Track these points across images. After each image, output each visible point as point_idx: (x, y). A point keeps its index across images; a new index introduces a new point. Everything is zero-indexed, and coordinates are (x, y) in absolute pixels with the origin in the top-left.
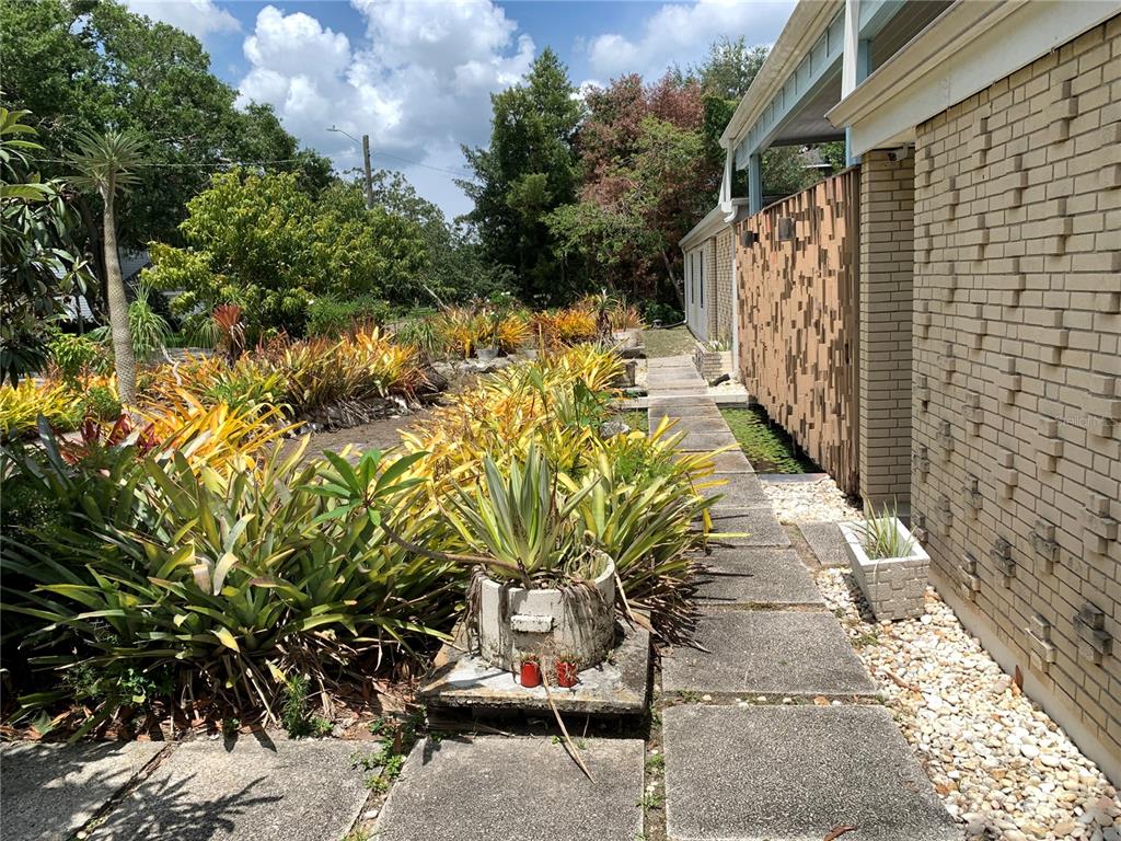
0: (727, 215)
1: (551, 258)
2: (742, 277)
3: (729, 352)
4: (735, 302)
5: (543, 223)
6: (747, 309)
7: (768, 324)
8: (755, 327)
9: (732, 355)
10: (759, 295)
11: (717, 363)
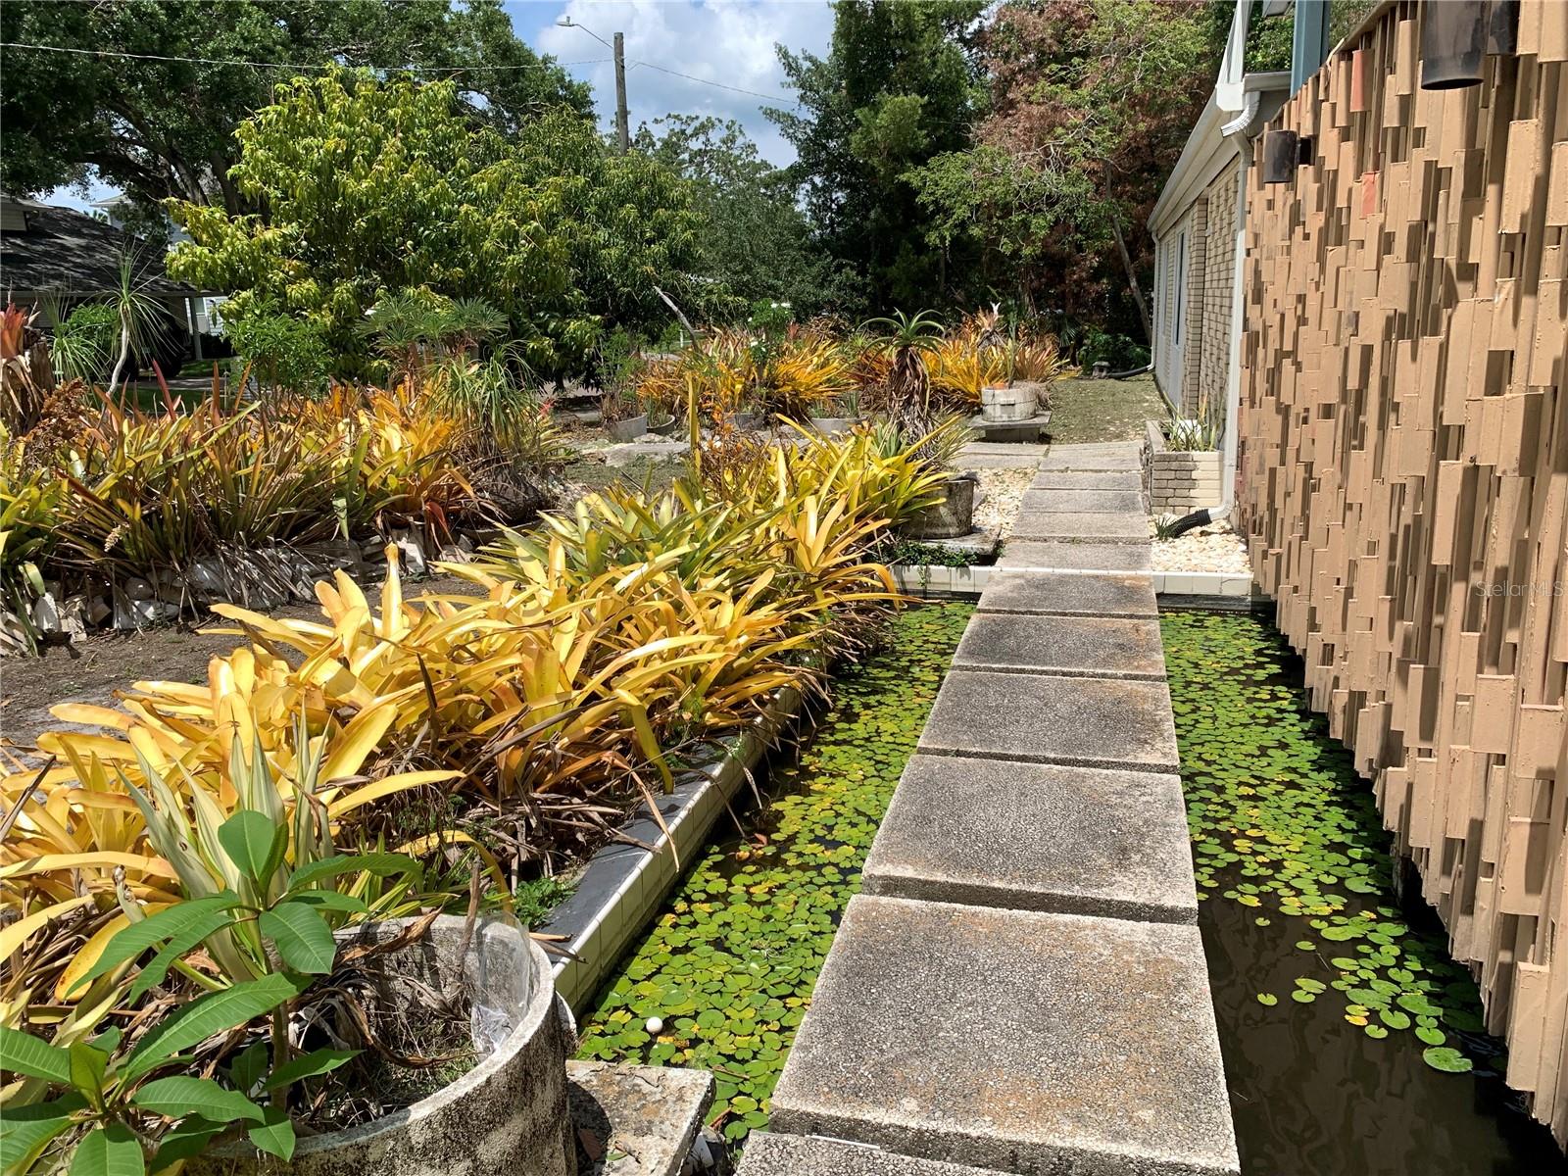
0: (1232, 115)
1: (921, 248)
2: (1257, 273)
3: (1216, 453)
4: (1237, 337)
5: (906, 184)
6: (1265, 357)
7: (1327, 411)
8: (1284, 411)
9: (1221, 459)
10: (1302, 321)
11: (1185, 476)
